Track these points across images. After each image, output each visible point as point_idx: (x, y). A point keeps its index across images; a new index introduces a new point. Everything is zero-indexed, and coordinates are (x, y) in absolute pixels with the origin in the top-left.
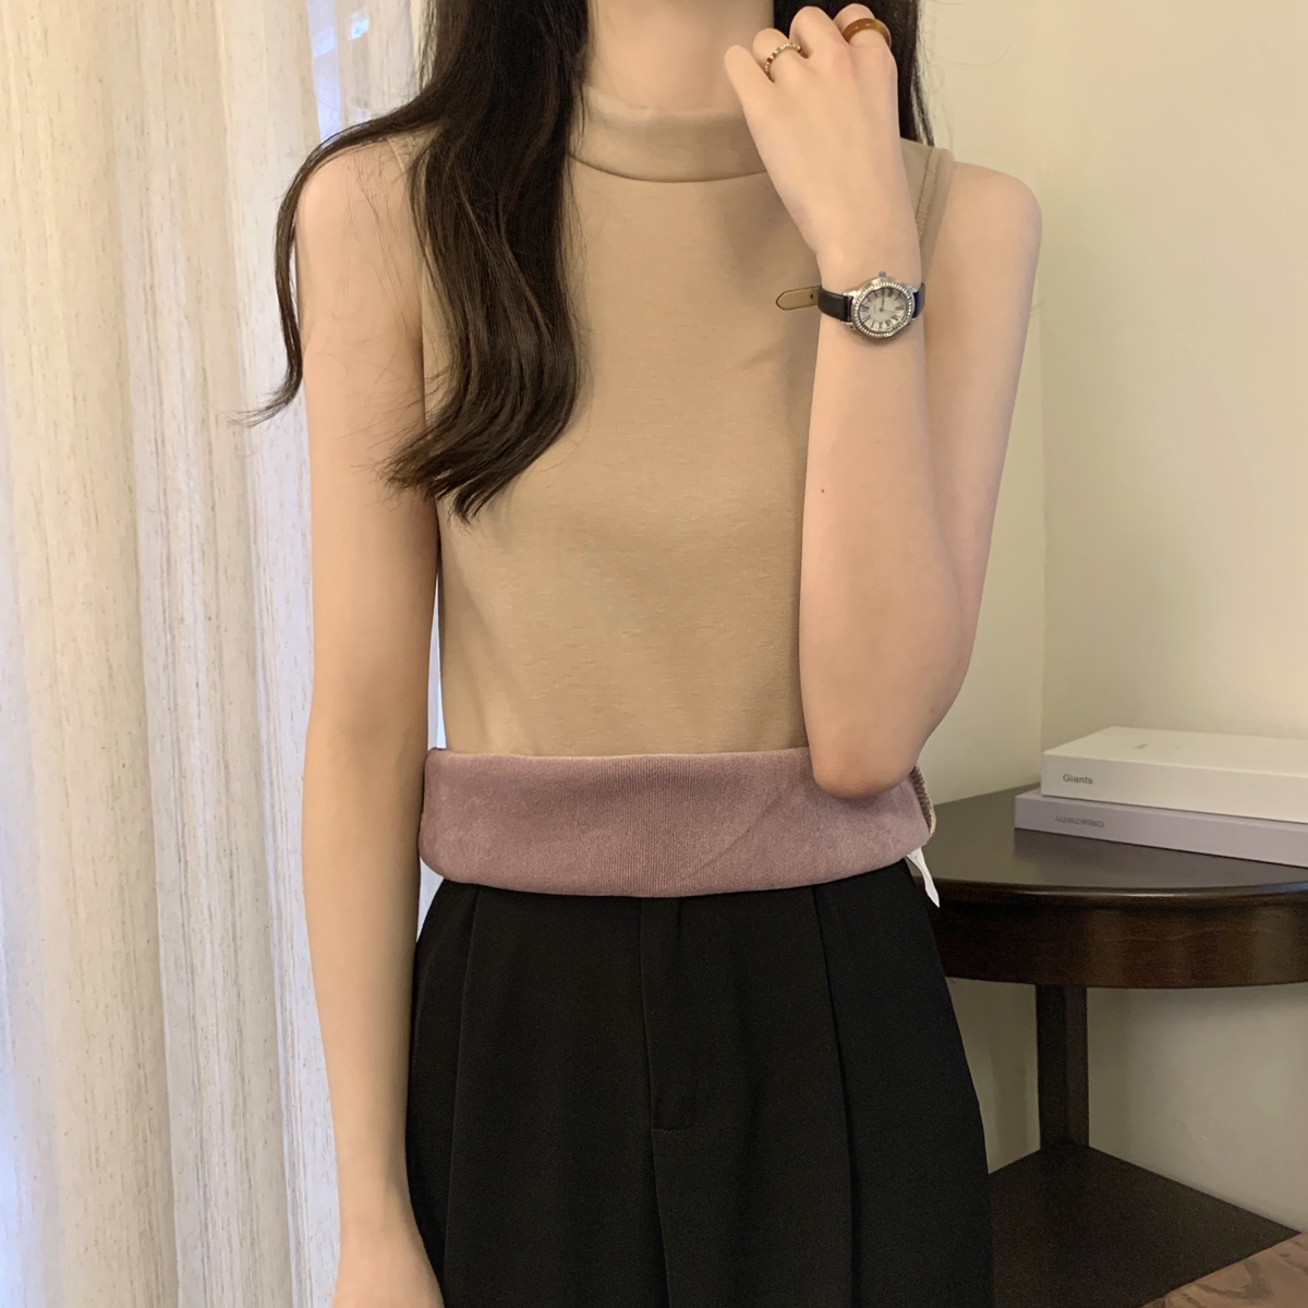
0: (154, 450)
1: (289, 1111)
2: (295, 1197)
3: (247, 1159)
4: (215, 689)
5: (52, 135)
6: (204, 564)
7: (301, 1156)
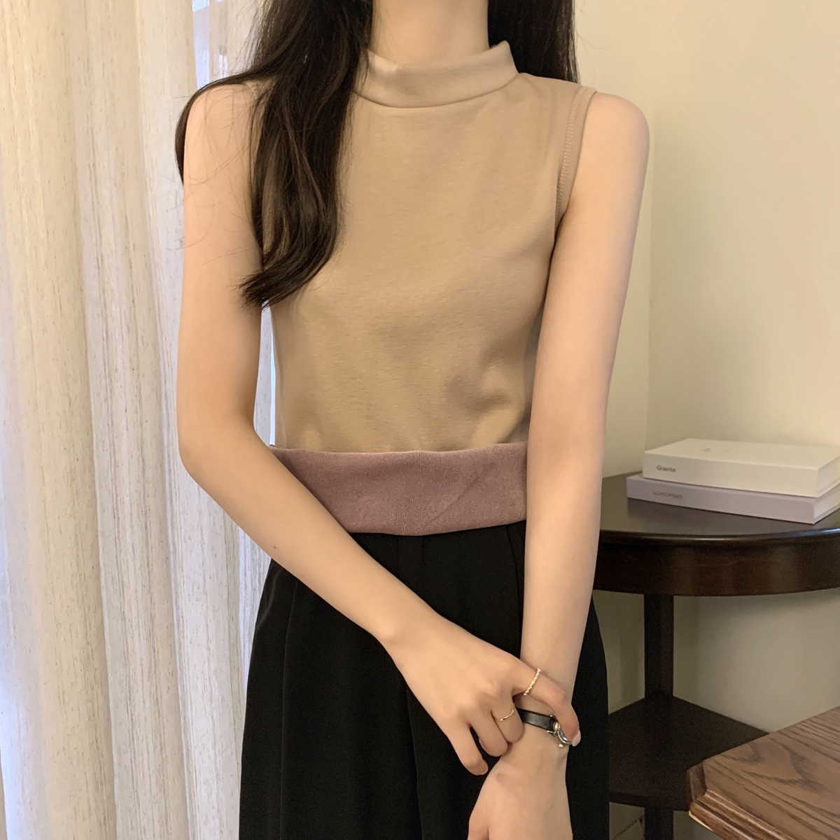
0: (96, 265)
1: (182, 671)
2: (185, 722)
3: (157, 699)
4: (137, 413)
5: (33, 67)
6: (129, 335)
7: (189, 698)
